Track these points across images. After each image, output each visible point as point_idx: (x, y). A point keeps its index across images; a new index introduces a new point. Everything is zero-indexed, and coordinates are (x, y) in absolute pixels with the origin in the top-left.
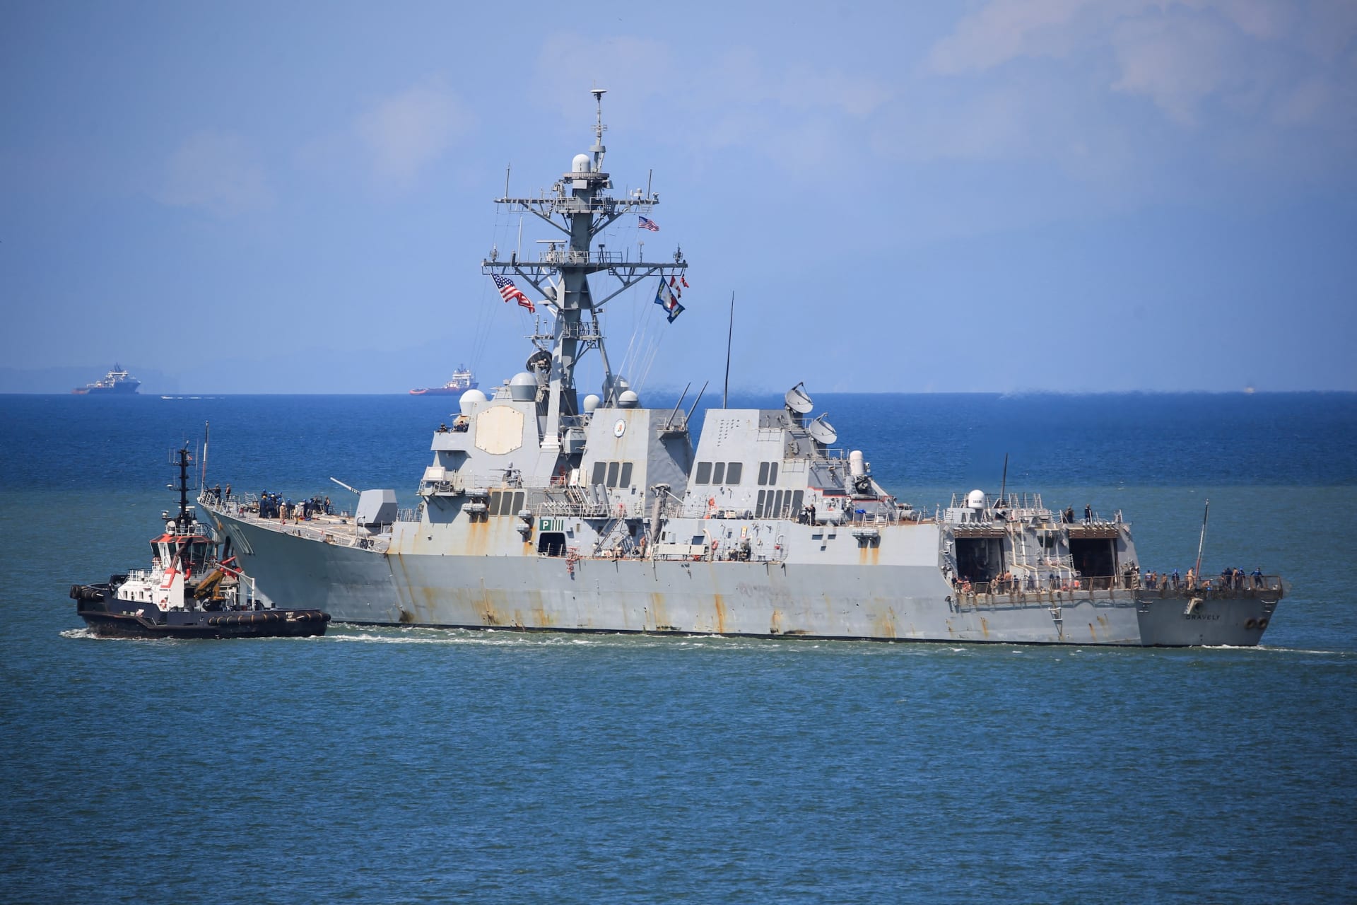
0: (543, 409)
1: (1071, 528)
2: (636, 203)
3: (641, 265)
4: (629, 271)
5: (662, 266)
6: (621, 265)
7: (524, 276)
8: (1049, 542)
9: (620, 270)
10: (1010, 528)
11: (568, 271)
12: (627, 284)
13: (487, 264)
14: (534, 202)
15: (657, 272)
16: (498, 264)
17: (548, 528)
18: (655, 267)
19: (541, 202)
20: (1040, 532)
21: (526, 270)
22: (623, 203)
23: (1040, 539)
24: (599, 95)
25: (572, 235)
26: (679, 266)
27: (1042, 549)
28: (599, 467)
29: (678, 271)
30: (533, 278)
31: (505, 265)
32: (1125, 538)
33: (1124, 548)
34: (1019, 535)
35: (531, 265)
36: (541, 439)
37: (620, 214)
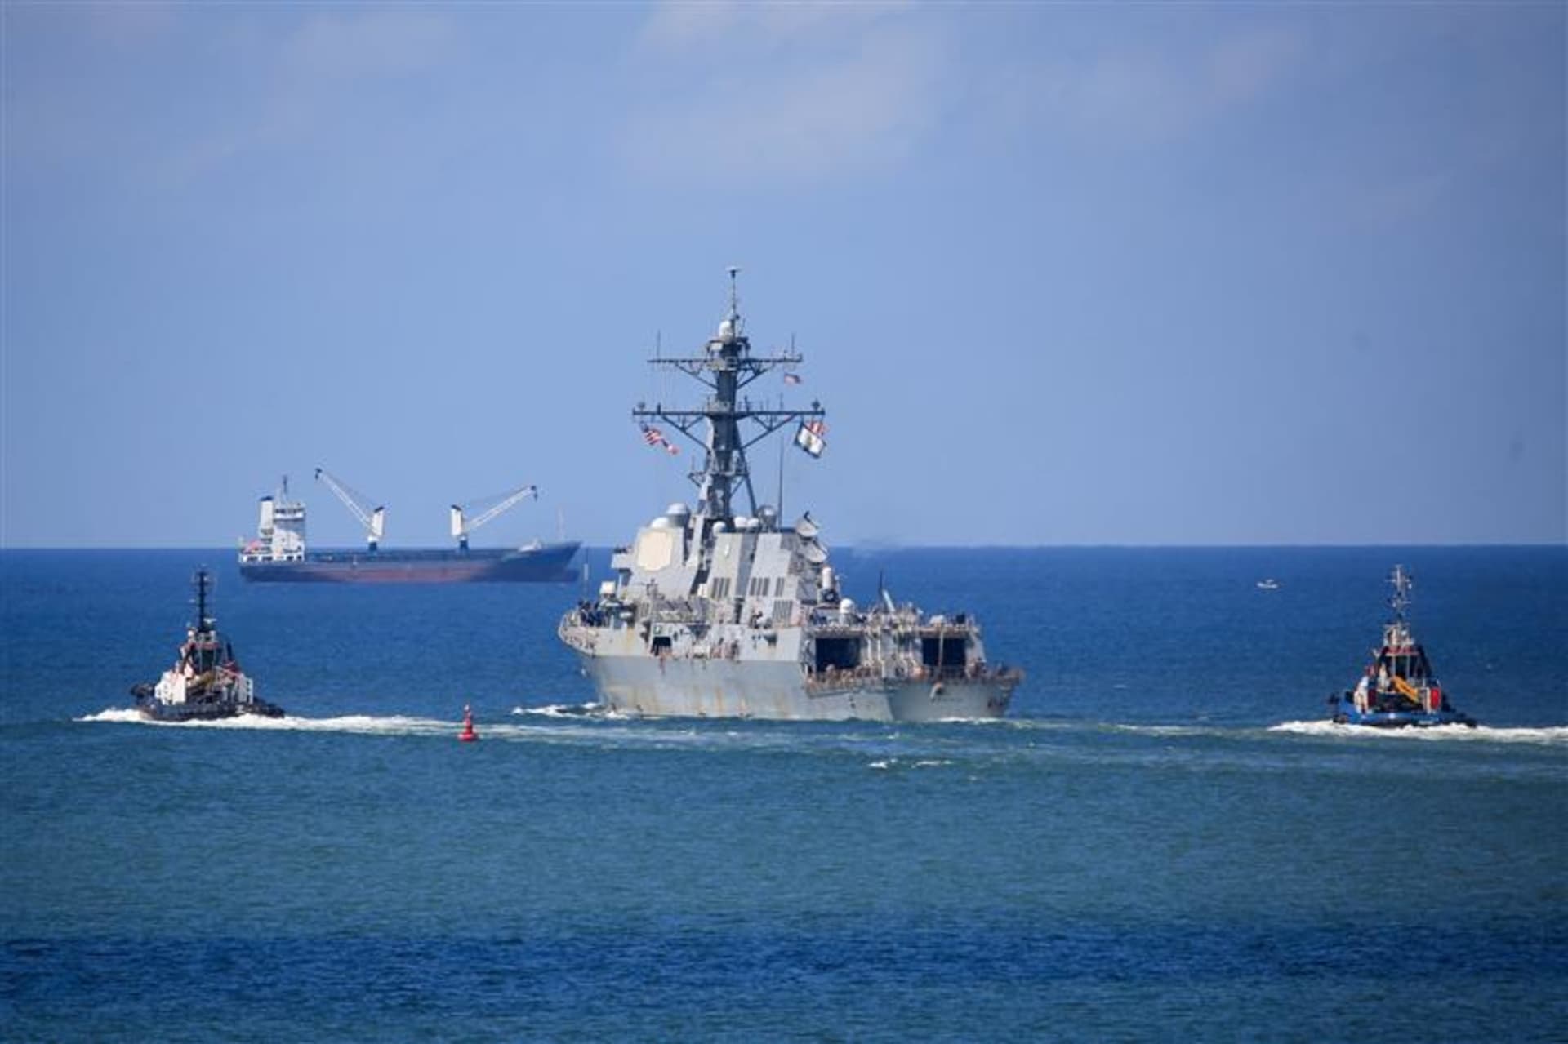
0: (689, 534)
1: (924, 629)
2: (780, 361)
3: (780, 413)
4: (773, 420)
5: (802, 413)
6: (762, 413)
7: (673, 423)
8: (904, 641)
9: (762, 418)
10: (868, 629)
11: (716, 417)
12: (770, 429)
13: (635, 413)
14: (684, 361)
15: (798, 418)
16: (646, 413)
17: (660, 632)
18: (795, 414)
19: (690, 362)
20: (894, 632)
21: (674, 418)
22: (768, 361)
23: (894, 639)
24: (733, 273)
25: (718, 389)
26: (816, 413)
27: (896, 646)
28: (716, 580)
29: (818, 417)
30: (680, 425)
31: (653, 414)
32: (974, 638)
33: (972, 645)
34: (875, 635)
35: (678, 414)
36: (686, 558)
37: (765, 371)
